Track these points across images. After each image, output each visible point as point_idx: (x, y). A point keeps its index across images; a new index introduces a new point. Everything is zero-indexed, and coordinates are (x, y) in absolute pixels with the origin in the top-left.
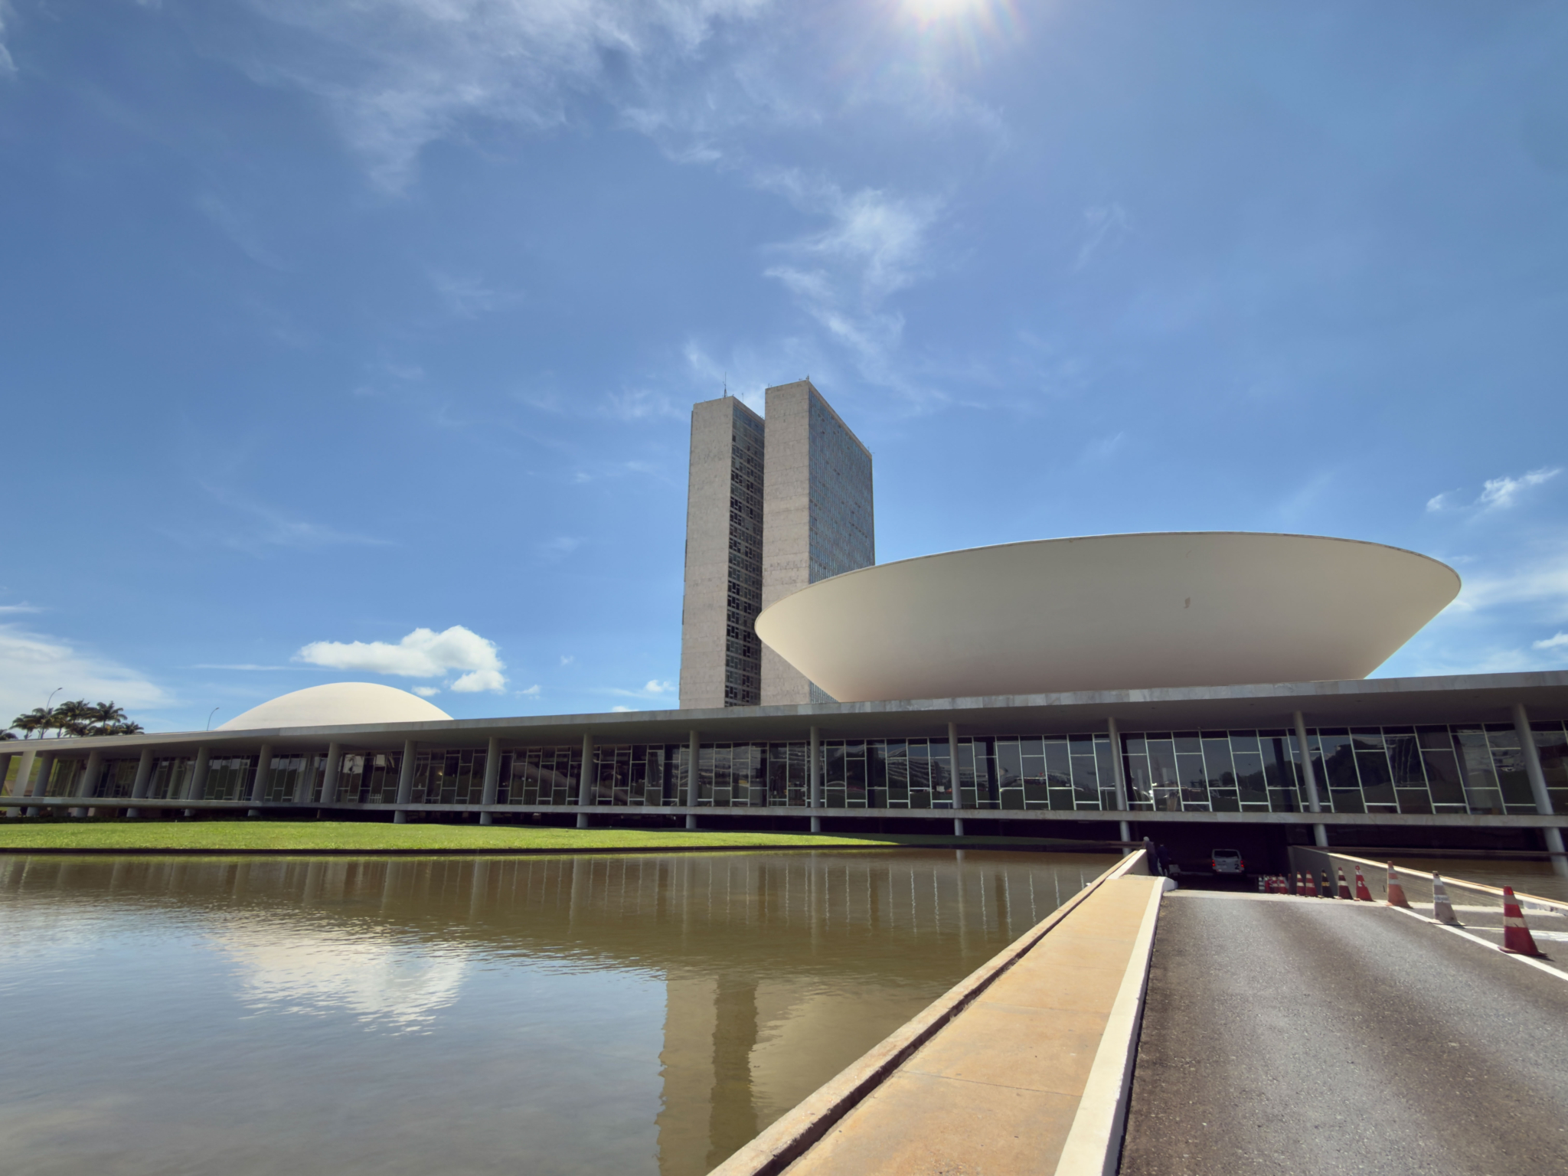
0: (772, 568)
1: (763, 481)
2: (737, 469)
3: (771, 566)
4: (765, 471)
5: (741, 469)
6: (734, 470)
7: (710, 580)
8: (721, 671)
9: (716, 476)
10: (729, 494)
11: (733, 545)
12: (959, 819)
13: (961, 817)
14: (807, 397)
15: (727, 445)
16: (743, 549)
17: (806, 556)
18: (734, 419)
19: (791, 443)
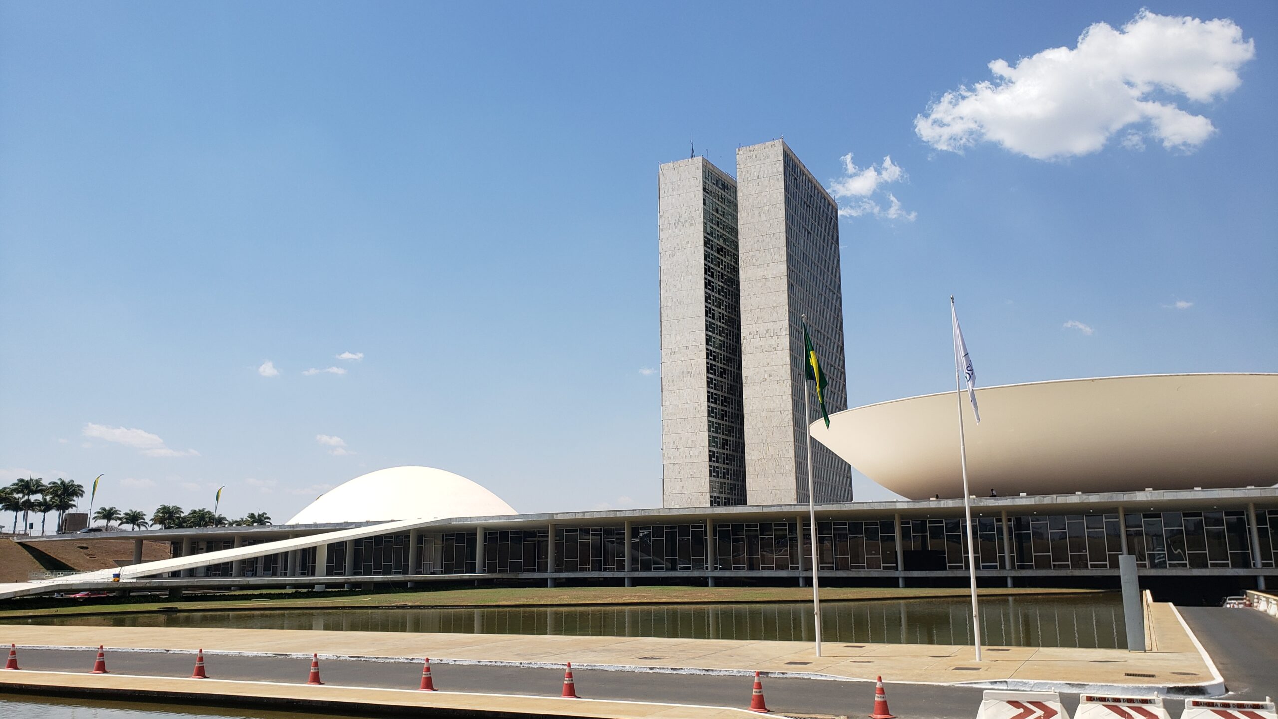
0: (751, 336)
1: (738, 246)
2: (708, 234)
3: (750, 334)
4: (739, 237)
5: (711, 234)
6: (706, 235)
7: (687, 348)
8: (703, 437)
9: (688, 243)
10: (702, 261)
11: (708, 312)
12: (1011, 577)
13: (1012, 575)
14: (781, 158)
15: (698, 210)
16: (717, 315)
17: (786, 323)
18: (703, 181)
19: (766, 208)
